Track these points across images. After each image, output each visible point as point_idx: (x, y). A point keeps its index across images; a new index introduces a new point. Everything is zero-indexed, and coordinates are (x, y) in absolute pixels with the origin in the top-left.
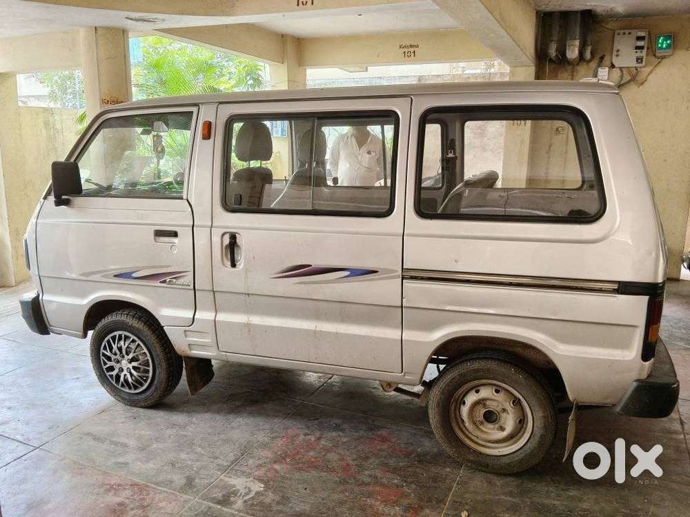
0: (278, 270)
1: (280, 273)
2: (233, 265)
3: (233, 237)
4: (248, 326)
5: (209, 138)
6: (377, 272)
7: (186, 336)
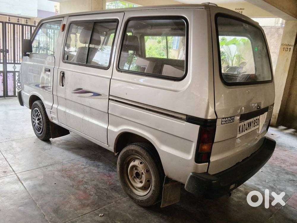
0: (74, 89)
1: (75, 91)
2: (63, 86)
3: (63, 74)
4: (65, 112)
5: (63, 31)
6: (101, 95)
7: (51, 114)
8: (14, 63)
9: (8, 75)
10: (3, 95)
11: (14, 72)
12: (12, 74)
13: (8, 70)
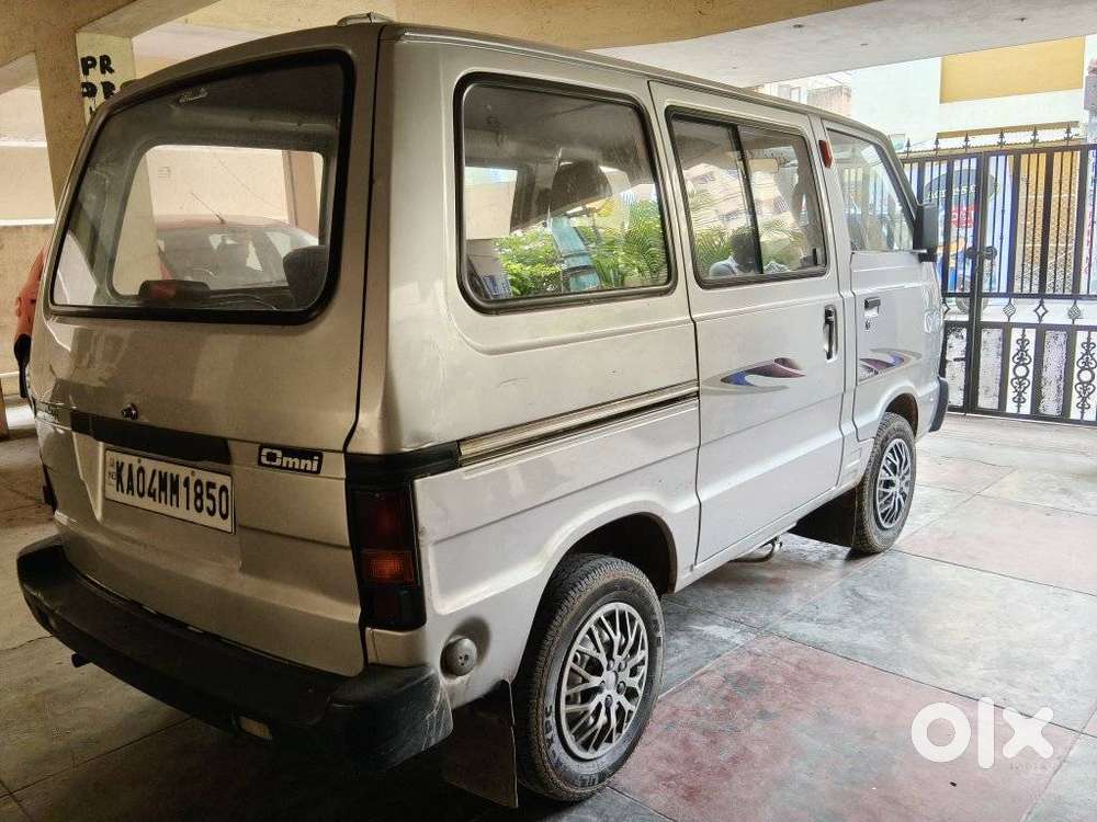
8: (1010, 294)
9: (984, 335)
10: (961, 404)
11: (1006, 328)
12: (997, 333)
13: (984, 319)
